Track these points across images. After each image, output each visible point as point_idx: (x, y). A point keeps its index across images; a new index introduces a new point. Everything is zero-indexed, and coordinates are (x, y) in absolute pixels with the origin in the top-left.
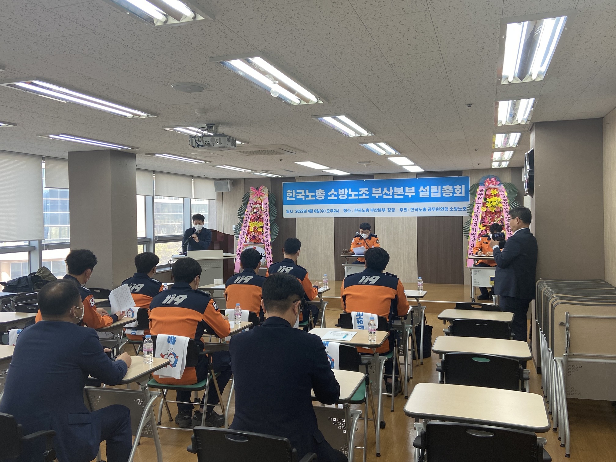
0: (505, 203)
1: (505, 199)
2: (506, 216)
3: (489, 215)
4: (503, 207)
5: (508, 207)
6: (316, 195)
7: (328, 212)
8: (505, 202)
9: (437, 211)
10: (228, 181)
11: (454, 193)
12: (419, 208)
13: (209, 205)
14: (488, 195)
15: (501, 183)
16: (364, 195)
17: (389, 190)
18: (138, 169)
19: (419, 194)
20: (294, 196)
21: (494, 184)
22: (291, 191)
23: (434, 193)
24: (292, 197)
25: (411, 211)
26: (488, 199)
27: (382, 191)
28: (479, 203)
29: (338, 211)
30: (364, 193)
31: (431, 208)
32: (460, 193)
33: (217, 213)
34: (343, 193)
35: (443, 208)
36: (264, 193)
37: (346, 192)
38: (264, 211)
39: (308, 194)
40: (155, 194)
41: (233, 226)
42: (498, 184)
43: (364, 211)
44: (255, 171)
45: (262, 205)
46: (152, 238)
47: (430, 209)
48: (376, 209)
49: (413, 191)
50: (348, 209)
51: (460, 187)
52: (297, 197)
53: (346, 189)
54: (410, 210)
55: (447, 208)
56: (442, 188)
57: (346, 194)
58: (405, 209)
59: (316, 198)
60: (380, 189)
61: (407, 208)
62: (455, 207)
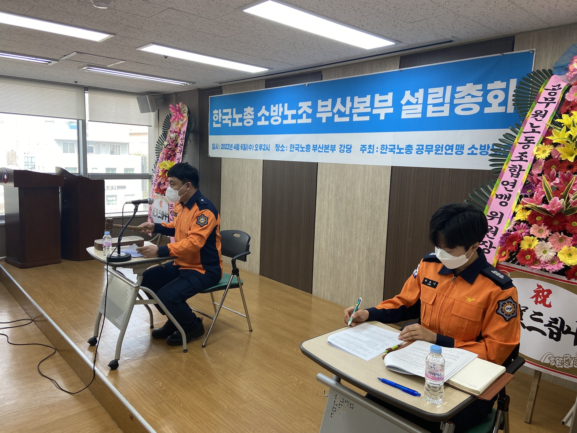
3: (555, 171)
6: (244, 117)
7: (256, 150)
9: (436, 153)
10: (148, 97)
11: (485, 104)
12: (398, 146)
14: (569, 103)
16: (305, 115)
17: (344, 104)
19: (401, 110)
22: (217, 112)
23: (435, 105)
25: (381, 153)
26: (563, 116)
27: (333, 105)
28: (534, 131)
29: (267, 148)
30: (305, 112)
31: (423, 146)
34: (276, 113)
35: (453, 145)
36: (183, 114)
37: (281, 110)
38: (179, 144)
39: (234, 116)
45: (180, 134)
47: (421, 147)
49: (390, 103)
50: (281, 146)
51: (503, 85)
53: (279, 105)
54: (379, 150)
55: (462, 147)
56: (454, 92)
58: (370, 146)
60: (329, 102)
61: (374, 145)
62: (483, 145)
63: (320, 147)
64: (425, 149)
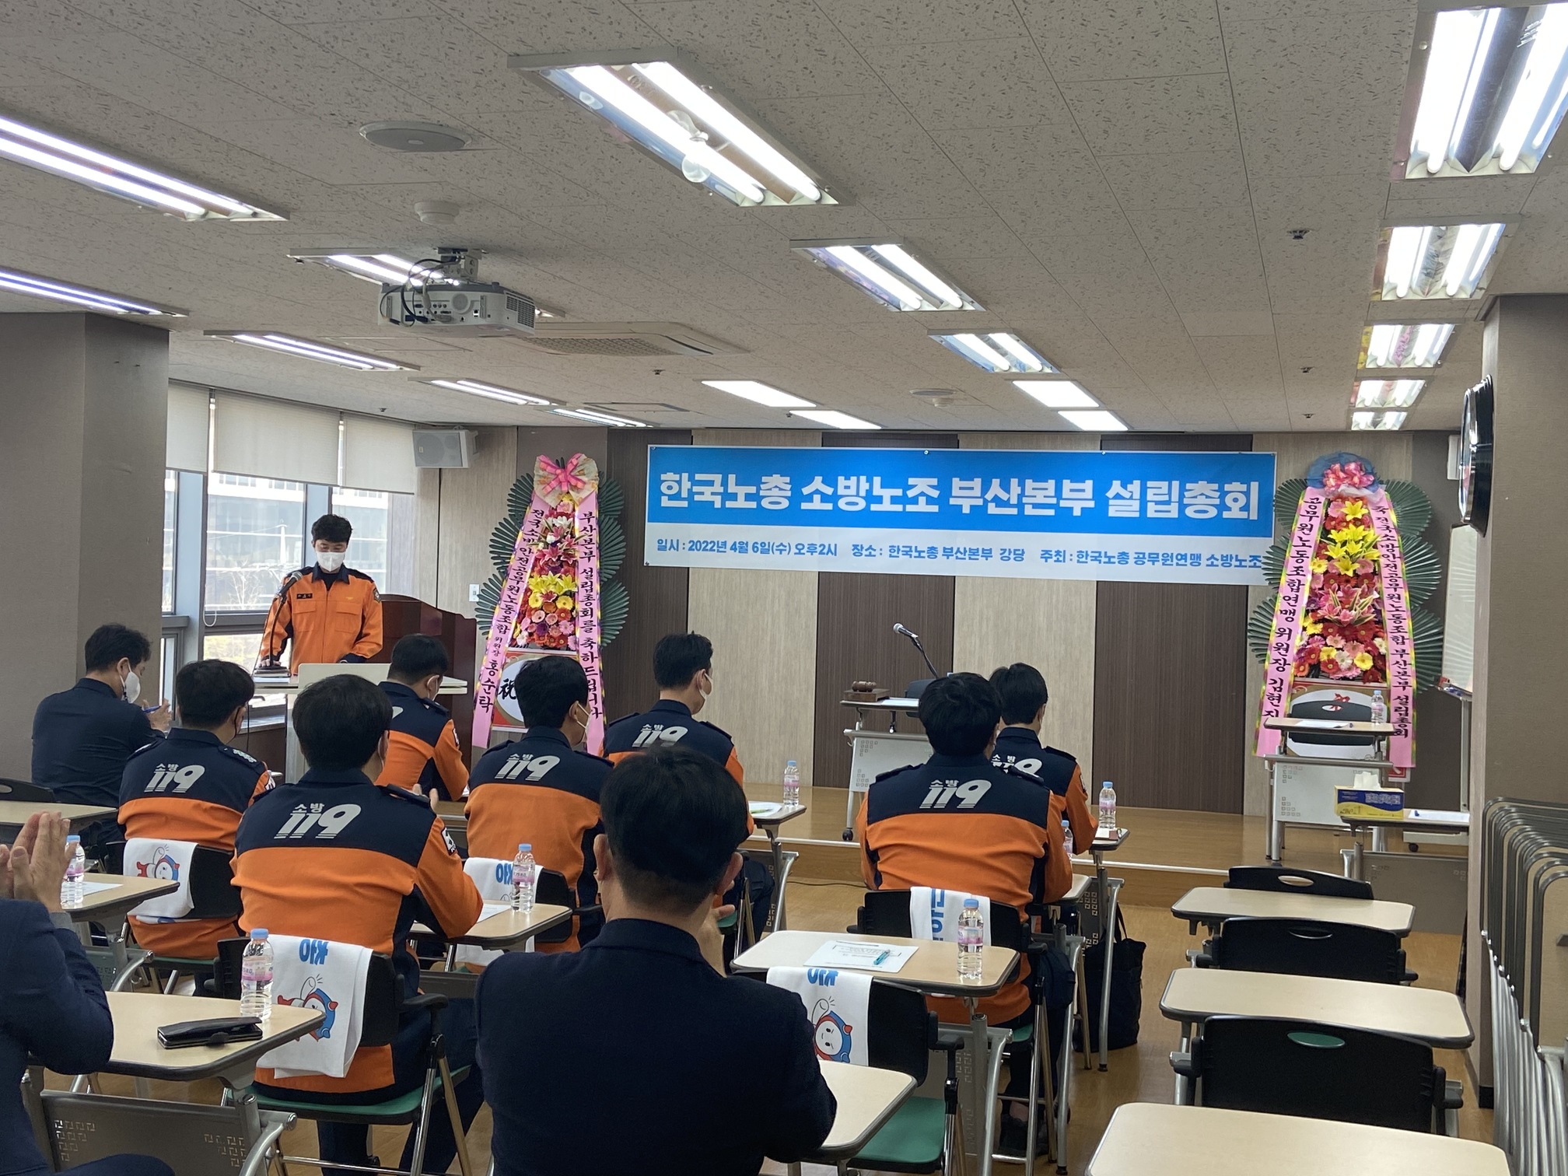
0: (1390, 546)
1: (1390, 534)
2: (1392, 591)
3: (1336, 585)
4: (1382, 561)
5: (1398, 562)
6: (762, 493)
7: (800, 553)
8: (1388, 546)
9: (1163, 564)
10: (463, 433)
11: (1222, 507)
12: (1106, 553)
13: (393, 515)
14: (1334, 519)
15: (1378, 482)
16: (922, 500)
17: (1006, 488)
18: (174, 382)
19: (1108, 505)
20: (684, 494)
21: (1354, 485)
22: (677, 477)
23: (1157, 503)
24: (677, 497)
25: (1078, 561)
26: (1333, 531)
27: (985, 488)
28: (1304, 545)
29: (832, 551)
30: (923, 494)
31: (1144, 554)
32: (1241, 509)
33: (418, 541)
34: (853, 491)
35: (1186, 555)
36: (584, 478)
37: (864, 486)
38: (581, 541)
39: (732, 488)
40: (211, 467)
41: (472, 586)
42: (1369, 483)
43: (922, 554)
44: (562, 403)
45: (576, 520)
46: (195, 616)
47: (1141, 556)
48: (962, 550)
49: (1089, 494)
50: (865, 548)
51: (1244, 488)
52: (697, 498)
53: (863, 478)
54: (1075, 558)
55: (1199, 557)
56: (1182, 490)
57: (863, 493)
58: (1058, 553)
59: (759, 504)
60: (977, 483)
61: (1064, 551)
62: (1225, 555)
63: (958, 551)
64: (1147, 558)
